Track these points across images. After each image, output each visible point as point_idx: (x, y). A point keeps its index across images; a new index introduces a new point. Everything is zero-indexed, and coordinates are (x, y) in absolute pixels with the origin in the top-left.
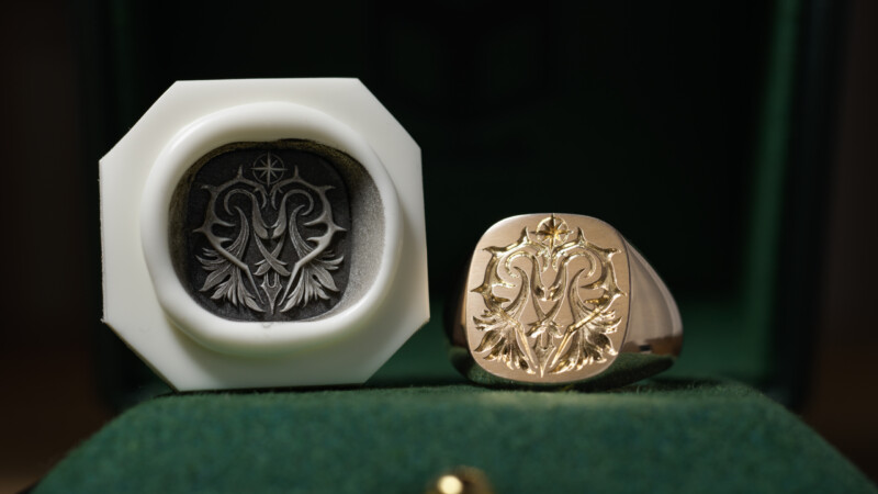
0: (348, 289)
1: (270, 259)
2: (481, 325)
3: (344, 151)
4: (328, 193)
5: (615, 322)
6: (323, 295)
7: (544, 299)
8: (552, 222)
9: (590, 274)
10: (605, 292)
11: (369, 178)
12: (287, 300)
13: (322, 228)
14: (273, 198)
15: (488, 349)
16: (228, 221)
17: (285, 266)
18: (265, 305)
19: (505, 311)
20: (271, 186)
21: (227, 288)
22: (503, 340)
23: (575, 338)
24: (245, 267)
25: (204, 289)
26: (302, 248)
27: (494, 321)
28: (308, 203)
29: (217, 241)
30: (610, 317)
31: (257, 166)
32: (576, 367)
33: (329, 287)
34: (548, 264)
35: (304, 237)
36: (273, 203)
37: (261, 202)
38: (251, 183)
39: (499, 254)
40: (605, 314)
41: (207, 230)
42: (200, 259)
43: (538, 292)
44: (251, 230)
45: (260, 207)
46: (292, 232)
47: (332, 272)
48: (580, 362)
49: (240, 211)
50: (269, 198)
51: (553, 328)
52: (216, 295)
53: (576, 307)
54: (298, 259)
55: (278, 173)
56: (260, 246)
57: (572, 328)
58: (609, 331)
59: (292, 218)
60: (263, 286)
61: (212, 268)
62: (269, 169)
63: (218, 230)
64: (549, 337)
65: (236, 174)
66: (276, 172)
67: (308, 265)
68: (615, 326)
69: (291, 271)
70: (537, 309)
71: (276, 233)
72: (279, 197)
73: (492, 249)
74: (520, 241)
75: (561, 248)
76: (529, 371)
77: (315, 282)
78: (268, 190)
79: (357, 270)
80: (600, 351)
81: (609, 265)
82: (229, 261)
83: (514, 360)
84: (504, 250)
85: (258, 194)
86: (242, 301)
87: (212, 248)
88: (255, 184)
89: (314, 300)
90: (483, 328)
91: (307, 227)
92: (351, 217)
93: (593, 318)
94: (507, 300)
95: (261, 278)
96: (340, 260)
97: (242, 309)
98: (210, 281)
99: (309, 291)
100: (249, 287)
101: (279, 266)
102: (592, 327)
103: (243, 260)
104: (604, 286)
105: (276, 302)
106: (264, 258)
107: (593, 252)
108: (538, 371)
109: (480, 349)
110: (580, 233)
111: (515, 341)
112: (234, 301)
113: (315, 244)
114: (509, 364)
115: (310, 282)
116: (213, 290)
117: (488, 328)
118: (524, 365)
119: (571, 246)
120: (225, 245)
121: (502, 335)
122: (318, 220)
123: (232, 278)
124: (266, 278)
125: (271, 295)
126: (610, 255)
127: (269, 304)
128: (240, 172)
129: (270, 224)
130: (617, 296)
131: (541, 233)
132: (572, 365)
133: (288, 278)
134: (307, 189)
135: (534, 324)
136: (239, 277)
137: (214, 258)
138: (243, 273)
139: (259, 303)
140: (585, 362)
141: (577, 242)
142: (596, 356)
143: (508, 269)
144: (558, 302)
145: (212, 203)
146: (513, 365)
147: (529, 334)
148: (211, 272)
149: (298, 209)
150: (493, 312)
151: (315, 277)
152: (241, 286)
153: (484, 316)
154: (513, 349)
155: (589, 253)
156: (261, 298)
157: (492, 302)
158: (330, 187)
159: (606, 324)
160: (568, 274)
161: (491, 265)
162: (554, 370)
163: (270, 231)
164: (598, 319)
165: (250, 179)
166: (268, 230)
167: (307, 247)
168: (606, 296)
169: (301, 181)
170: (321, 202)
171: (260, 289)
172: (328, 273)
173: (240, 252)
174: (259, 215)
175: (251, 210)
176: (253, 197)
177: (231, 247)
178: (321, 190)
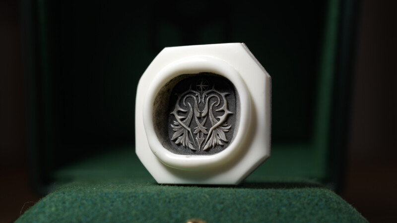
4: (226, 96)
6: (220, 143)
17: (206, 130)
20: (203, 93)
25: (172, 139)
26: (214, 121)
33: (223, 139)
35: (215, 117)
36: (203, 101)
37: (198, 101)
42: (172, 126)
45: (198, 102)
46: (210, 114)
49: (190, 104)
50: (201, 98)
55: (206, 87)
56: (197, 120)
59: (211, 108)
61: (176, 130)
77: (218, 137)
78: (201, 95)
82: (183, 127)
86: (187, 145)
88: (196, 92)
89: (216, 145)
91: (217, 111)
92: (236, 107)
95: (196, 134)
97: (187, 148)
98: (174, 136)
99: (215, 141)
100: (190, 139)
103: (189, 127)
105: (201, 146)
112: (184, 145)
113: (219, 119)
115: (216, 136)
125: (199, 142)
129: (201, 110)
133: (207, 135)
136: (187, 134)
137: (178, 126)
139: (194, 146)
145: (178, 101)
148: (175, 131)
149: (213, 104)
151: (218, 135)
158: (227, 93)
166: (200, 113)
169: (215, 91)
170: (223, 100)
171: (195, 140)
172: (223, 132)
173: (188, 123)
174: (197, 106)
175: (194, 104)
176: (195, 98)
177: (184, 121)
178: (223, 95)
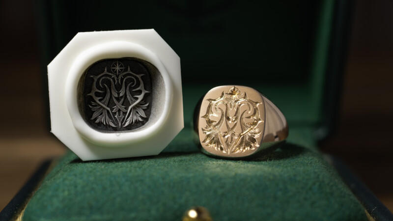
0: (151, 116)
1: (119, 105)
2: (205, 132)
3: (148, 61)
4: (142, 77)
5: (259, 133)
6: (140, 119)
7: (230, 122)
8: (234, 89)
9: (249, 112)
10: (255, 120)
11: (159, 72)
12: (126, 122)
13: (140, 92)
14: (120, 80)
15: (208, 141)
16: (101, 90)
17: (125, 108)
18: (117, 124)
19: (215, 126)
20: (119, 75)
21: (102, 118)
22: (214, 138)
23: (243, 138)
24: (109, 109)
25: (92, 119)
26: (132, 100)
27: (210, 130)
28: (134, 81)
29: (97, 99)
30: (257, 130)
31: (112, 67)
32: (243, 151)
33: (143, 116)
34: (233, 107)
35: (132, 96)
36: (120, 82)
37: (114, 81)
38: (110, 74)
39: (213, 102)
40: (255, 129)
41: (92, 94)
42: (90, 107)
43: (228, 119)
44: (111, 93)
45: (114, 84)
46: (127, 94)
47: (144, 110)
48: (244, 148)
49: (106, 86)
50: (118, 80)
51: (233, 134)
52: (97, 121)
53: (243, 126)
54: (130, 105)
56: (115, 100)
57: (241, 134)
58: (256, 136)
59: (128, 88)
60: (116, 116)
61: (95, 110)
62: (118, 68)
63: (97, 94)
64: (232, 138)
65: (104, 70)
66: (121, 69)
67: (134, 108)
68: (259, 134)
69: (128, 110)
70: (227, 126)
71: (121, 95)
72: (122, 80)
73: (210, 100)
74: (221, 97)
75: (238, 100)
76: (224, 152)
77: (137, 114)
78: (117, 77)
79: (154, 109)
80: (252, 145)
81: (257, 108)
82: (102, 107)
83: (218, 147)
84: (215, 100)
85: (114, 79)
86: (108, 123)
87: (95, 102)
88: (112, 75)
89: (137, 122)
90: (206, 133)
91: (134, 91)
92: (152, 87)
93: (250, 130)
94: (215, 122)
95: (115, 113)
96: (148, 104)
97: (108, 127)
98: (94, 115)
99: (135, 118)
100: (110, 117)
101: (123, 108)
102: (250, 134)
103: (108, 106)
104: (255, 118)
105: (122, 123)
106: (116, 105)
107: (251, 103)
108: (227, 152)
109: (204, 141)
110: (245, 95)
111: (218, 139)
112: (105, 123)
113: (137, 99)
114: (216, 148)
115: (135, 114)
116: (96, 119)
117: (208, 133)
118: (222, 149)
119: (242, 100)
120: (100, 100)
121: (213, 136)
122: (138, 89)
123: (104, 114)
124: (117, 113)
125: (119, 120)
126: (258, 104)
127: (118, 124)
128: (106, 70)
129: (118, 91)
130: (260, 122)
131: (230, 94)
132: (241, 149)
133: (126, 113)
134: (133, 76)
135: (226, 132)
136: (106, 113)
137: (96, 106)
138: (108, 111)
139: (115, 124)
140: (246, 149)
141: (244, 98)
142: (251, 147)
143: (216, 109)
144: (236, 123)
145: (95, 83)
146: (217, 149)
147: (224, 136)
148: (95, 111)
149: (130, 84)
150: (210, 126)
151: (137, 112)
152: (107, 117)
153: (206, 128)
154: (217, 142)
155: (249, 103)
156: (115, 122)
157: (209, 122)
158: (143, 75)
159: (255, 133)
160: (240, 112)
161: (210, 106)
162: (234, 152)
163: (119, 94)
164: (252, 131)
165: (110, 72)
167: (134, 100)
168: (255, 121)
169: (131, 73)
170: (139, 81)
171: (115, 118)
172: (142, 110)
173: (107, 103)
174: (114, 87)
175: (110, 85)
176: (111, 80)
177: (103, 101)
178: (139, 76)
